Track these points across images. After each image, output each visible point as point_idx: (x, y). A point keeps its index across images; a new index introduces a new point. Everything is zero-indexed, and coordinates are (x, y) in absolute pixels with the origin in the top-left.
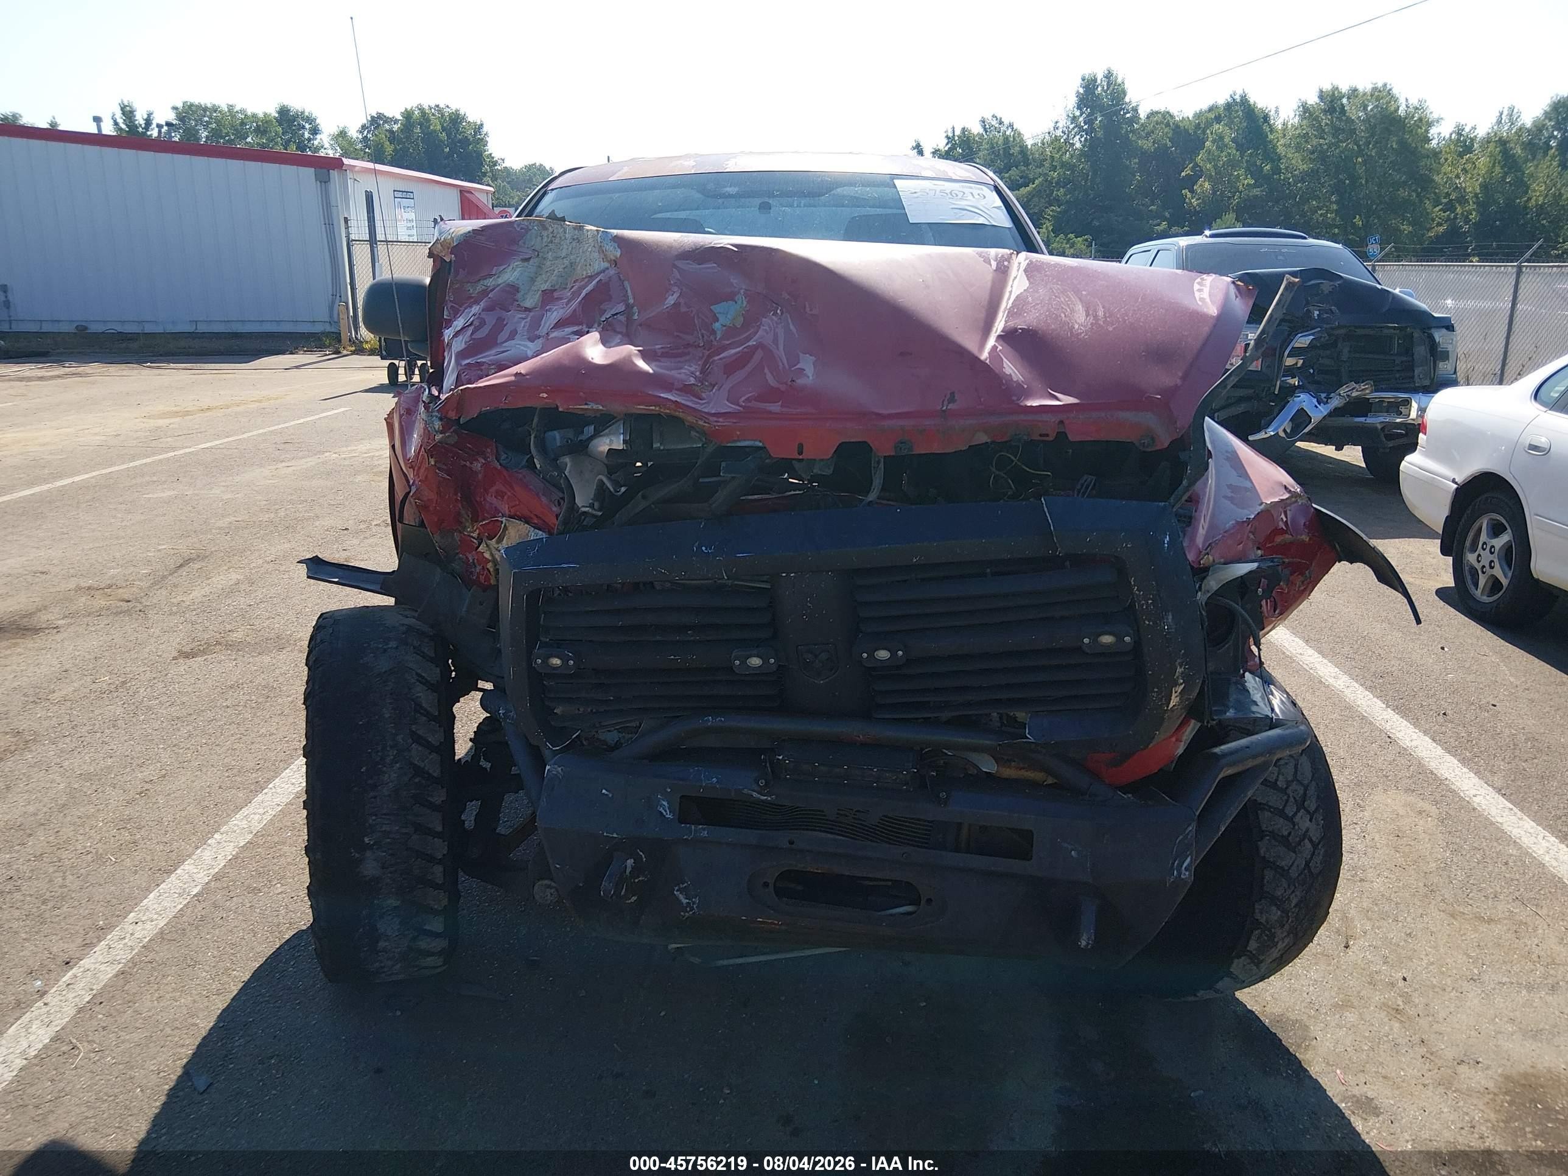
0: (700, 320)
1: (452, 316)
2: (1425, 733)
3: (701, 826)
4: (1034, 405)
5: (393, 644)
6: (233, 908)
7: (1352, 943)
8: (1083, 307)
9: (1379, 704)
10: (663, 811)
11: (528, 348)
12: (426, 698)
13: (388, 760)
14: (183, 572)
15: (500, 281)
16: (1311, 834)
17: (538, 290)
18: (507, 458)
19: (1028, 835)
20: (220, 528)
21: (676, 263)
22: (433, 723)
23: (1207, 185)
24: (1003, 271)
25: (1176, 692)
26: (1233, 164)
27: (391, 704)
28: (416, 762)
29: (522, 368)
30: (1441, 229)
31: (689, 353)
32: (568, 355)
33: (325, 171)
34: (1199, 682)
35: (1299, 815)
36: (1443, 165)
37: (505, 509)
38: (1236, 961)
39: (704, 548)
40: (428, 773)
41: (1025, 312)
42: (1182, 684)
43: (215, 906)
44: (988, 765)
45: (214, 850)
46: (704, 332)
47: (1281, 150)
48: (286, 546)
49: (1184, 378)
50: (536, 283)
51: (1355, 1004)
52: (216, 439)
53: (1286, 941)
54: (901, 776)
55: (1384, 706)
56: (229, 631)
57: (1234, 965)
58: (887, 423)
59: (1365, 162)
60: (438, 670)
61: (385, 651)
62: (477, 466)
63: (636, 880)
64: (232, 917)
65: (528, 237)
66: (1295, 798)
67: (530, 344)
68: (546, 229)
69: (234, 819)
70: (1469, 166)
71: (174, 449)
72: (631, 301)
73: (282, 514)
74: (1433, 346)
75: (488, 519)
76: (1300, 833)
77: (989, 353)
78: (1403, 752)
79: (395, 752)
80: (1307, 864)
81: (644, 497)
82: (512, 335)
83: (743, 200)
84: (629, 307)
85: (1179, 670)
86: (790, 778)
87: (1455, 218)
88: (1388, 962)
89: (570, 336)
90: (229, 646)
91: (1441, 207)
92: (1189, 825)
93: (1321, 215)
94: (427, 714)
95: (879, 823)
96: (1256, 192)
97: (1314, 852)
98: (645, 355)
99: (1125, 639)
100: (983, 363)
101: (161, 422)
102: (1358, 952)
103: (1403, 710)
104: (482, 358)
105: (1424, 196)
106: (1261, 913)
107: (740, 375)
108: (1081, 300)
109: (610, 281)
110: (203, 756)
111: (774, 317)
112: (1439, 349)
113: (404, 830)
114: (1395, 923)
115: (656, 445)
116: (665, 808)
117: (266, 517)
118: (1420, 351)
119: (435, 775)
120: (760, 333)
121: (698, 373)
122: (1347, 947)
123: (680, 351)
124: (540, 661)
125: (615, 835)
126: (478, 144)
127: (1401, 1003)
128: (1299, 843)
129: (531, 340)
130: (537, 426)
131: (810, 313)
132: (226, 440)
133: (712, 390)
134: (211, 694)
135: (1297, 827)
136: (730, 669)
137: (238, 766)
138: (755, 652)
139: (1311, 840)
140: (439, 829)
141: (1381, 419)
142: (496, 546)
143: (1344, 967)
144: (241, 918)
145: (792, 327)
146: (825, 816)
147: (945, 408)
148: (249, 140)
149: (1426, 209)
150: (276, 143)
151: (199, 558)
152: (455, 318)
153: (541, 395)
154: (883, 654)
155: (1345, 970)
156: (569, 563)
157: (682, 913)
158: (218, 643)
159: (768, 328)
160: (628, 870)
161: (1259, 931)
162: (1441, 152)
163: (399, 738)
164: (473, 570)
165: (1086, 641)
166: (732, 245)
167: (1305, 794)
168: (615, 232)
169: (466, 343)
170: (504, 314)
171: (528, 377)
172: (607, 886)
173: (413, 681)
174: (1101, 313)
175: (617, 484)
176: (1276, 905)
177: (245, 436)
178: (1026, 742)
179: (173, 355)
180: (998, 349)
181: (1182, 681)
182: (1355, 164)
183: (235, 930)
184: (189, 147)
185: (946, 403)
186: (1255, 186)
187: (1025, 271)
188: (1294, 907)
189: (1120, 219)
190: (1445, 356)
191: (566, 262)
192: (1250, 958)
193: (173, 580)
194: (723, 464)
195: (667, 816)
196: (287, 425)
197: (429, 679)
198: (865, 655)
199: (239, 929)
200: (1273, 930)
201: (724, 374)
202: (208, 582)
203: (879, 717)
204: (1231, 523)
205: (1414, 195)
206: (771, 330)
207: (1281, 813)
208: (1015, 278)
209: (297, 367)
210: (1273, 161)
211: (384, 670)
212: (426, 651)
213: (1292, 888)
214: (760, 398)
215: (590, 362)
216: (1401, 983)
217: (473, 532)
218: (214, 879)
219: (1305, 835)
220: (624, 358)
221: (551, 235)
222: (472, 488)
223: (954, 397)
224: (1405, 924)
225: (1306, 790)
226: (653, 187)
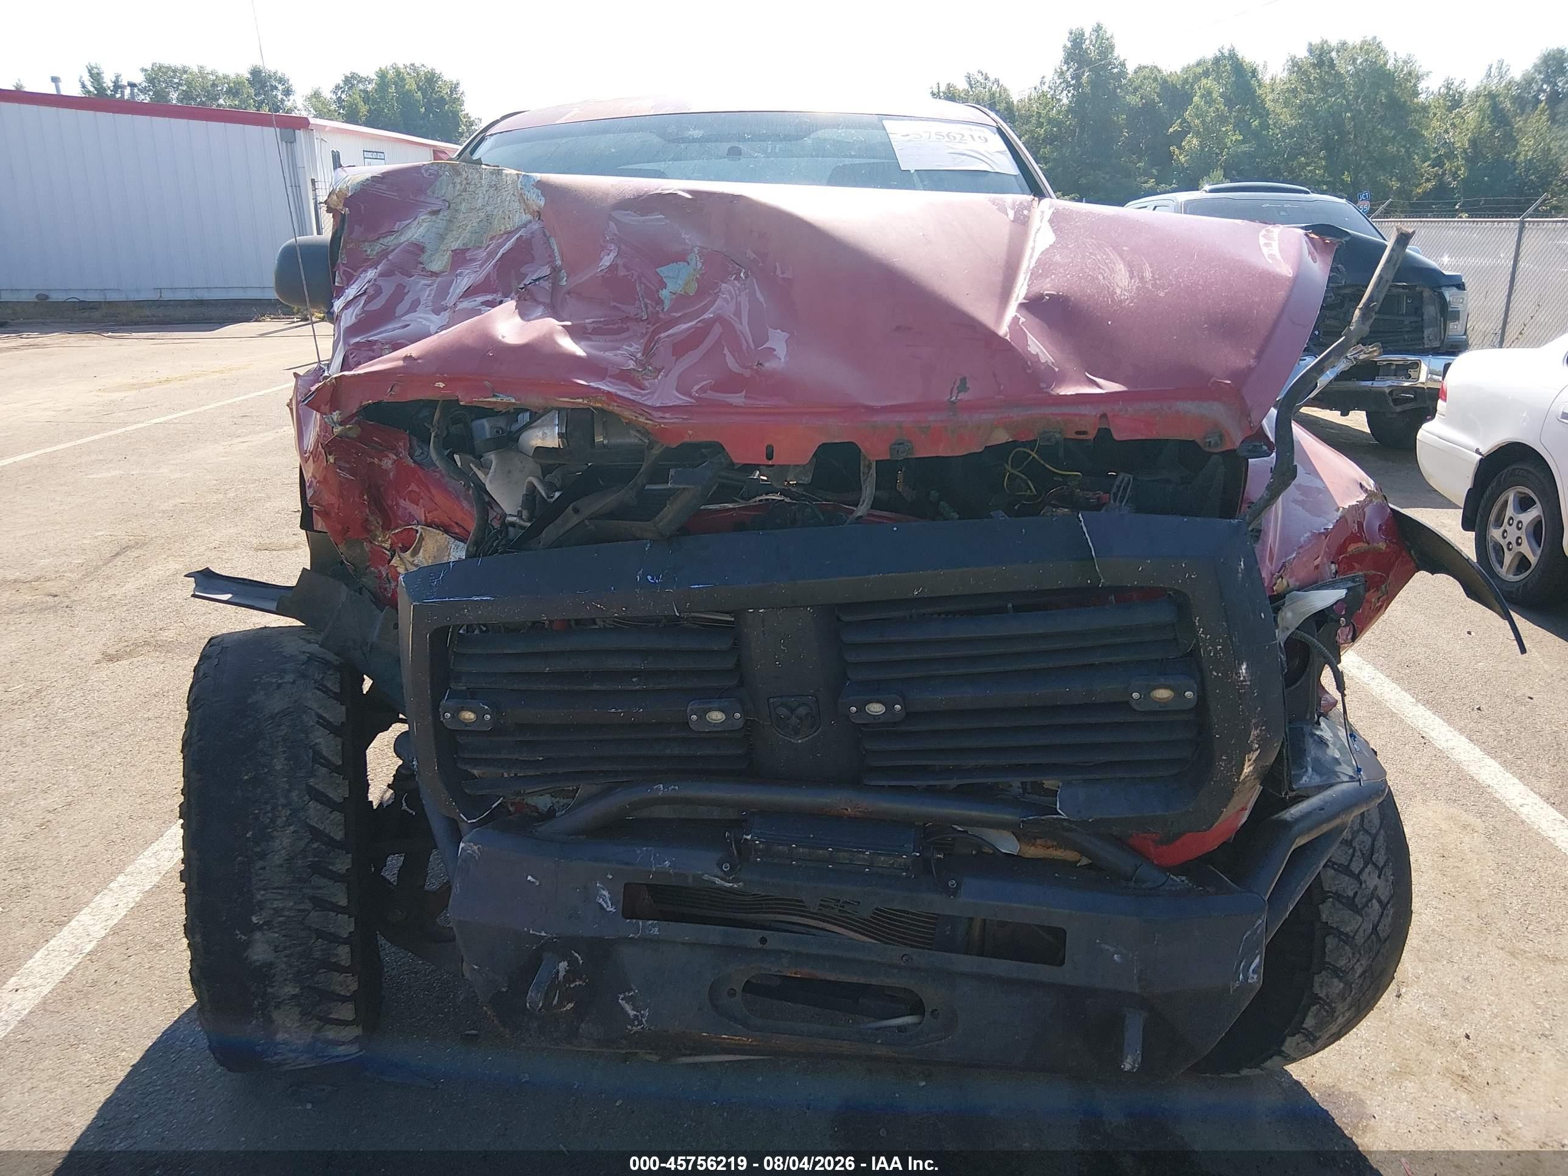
0: (643, 286)
1: (345, 283)
2: (1461, 731)
3: (650, 922)
4: (1069, 394)
5: (289, 678)
6: (129, 970)
7: (1404, 990)
8: (1124, 266)
9: (1409, 698)
10: (603, 903)
11: (431, 321)
12: (327, 744)
13: (279, 822)
14: (118, 561)
15: (403, 239)
16: (1379, 892)
17: (447, 250)
18: (422, 453)
19: (1059, 934)
20: (164, 512)
21: (613, 214)
22: (336, 775)
23: (1195, 141)
24: (1022, 222)
25: (1249, 760)
26: (1222, 119)
27: (284, 752)
28: (314, 824)
29: (413, 350)
30: (1429, 185)
31: (628, 329)
32: (473, 332)
33: (291, 131)
34: (1277, 745)
35: (1367, 870)
36: (1432, 120)
37: (419, 513)
38: (1289, 1039)
39: (649, 577)
40: (328, 836)
41: (1053, 274)
42: (1257, 750)
43: (110, 967)
44: (1008, 844)
45: (116, 896)
46: (649, 302)
47: (1269, 105)
48: (232, 531)
49: (1258, 357)
50: (446, 241)
51: (1415, 1070)
52: (171, 413)
53: (1347, 1015)
54: (899, 860)
55: (1414, 700)
56: (161, 629)
57: (1287, 1044)
58: (878, 419)
59: (1353, 118)
60: (344, 708)
61: (279, 686)
62: (388, 463)
63: (572, 986)
64: (127, 981)
65: (438, 184)
66: (1361, 851)
67: (434, 317)
68: (459, 174)
69: (141, 856)
70: (1457, 121)
71: (125, 424)
72: (559, 262)
73: (231, 495)
74: (1444, 304)
75: (402, 526)
76: (1369, 891)
77: (1009, 327)
78: (1440, 755)
79: (289, 812)
80: (1375, 927)
81: (576, 511)
82: (414, 307)
83: (709, 145)
84: (555, 270)
85: (1255, 732)
86: (760, 862)
87: (1444, 174)
88: (1447, 1015)
89: (482, 308)
90: (159, 646)
91: (1429, 162)
92: (1259, 918)
93: (1310, 171)
94: (327, 764)
95: (871, 917)
96: (1245, 148)
97: (1383, 913)
98: (570, 331)
99: (1186, 693)
100: (1002, 340)
101: (117, 396)
102: (1412, 1003)
103: (1433, 705)
104: (374, 335)
105: (1414, 151)
106: (1321, 986)
107: (691, 358)
108: (1122, 258)
109: (533, 237)
110: (115, 779)
111: (736, 282)
112: (1450, 309)
113: (302, 907)
114: (1450, 965)
115: (599, 439)
116: (605, 898)
117: (214, 498)
118: (1431, 311)
119: (338, 838)
120: (718, 303)
121: (639, 355)
122: (1399, 996)
123: (616, 327)
124: (449, 715)
125: (543, 934)
126: (454, 103)
127: (1466, 1068)
128: (1366, 905)
129: (437, 312)
130: (438, 422)
131: (781, 276)
132: (183, 414)
133: (657, 377)
134: (133, 703)
135: (1364, 886)
136: (686, 724)
137: (153, 790)
138: (716, 705)
139: (1380, 901)
140: (343, 902)
141: (1389, 383)
142: (411, 560)
143: (1398, 1023)
144: (137, 982)
145: (759, 294)
146: (804, 906)
147: (954, 398)
148: (221, 101)
149: (1414, 165)
150: (249, 105)
151: (139, 545)
152: (348, 285)
153: (437, 384)
154: (876, 708)
155: (1399, 1026)
156: (483, 595)
157: (629, 1027)
158: (147, 643)
159: (728, 297)
160: (562, 974)
161: (1318, 1006)
162: (1430, 106)
163: (294, 795)
164: (388, 585)
165: (1135, 695)
166: (684, 191)
167: (1373, 844)
168: (538, 176)
169: (356, 317)
170: (406, 280)
171: (420, 361)
172: (534, 998)
173: (312, 723)
174: (1148, 275)
175: (551, 487)
176: (1338, 976)
177: (202, 409)
178: (1057, 819)
179: (136, 324)
180: (1021, 322)
181: (1257, 746)
182: (1344, 120)
183: (130, 998)
184: (159, 108)
185: (955, 391)
186: (1243, 142)
187: (1051, 221)
188: (1360, 977)
189: (1108, 177)
190: (1456, 316)
191: (482, 215)
192: (1306, 1036)
193: (107, 570)
194: (672, 472)
195: (608, 909)
196: (247, 397)
197: (331, 720)
198: (854, 709)
199: (134, 996)
200: (1333, 1005)
201: (673, 355)
202: (144, 572)
203: (873, 783)
204: (1306, 535)
205: (1403, 150)
206: (732, 299)
207: (1346, 870)
208: (1039, 230)
209: (262, 335)
210: (1261, 117)
211: (276, 711)
212: (329, 685)
213: (1357, 956)
214: (717, 387)
215: (500, 342)
216: (1464, 1042)
217: (384, 541)
218: (111, 933)
219: (1373, 895)
220: (544, 336)
221: (465, 182)
222: (382, 489)
223: (966, 383)
224: (1461, 966)
225: (1374, 840)
226: (605, 131)
